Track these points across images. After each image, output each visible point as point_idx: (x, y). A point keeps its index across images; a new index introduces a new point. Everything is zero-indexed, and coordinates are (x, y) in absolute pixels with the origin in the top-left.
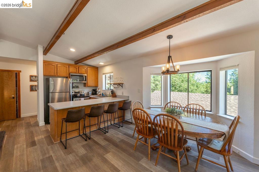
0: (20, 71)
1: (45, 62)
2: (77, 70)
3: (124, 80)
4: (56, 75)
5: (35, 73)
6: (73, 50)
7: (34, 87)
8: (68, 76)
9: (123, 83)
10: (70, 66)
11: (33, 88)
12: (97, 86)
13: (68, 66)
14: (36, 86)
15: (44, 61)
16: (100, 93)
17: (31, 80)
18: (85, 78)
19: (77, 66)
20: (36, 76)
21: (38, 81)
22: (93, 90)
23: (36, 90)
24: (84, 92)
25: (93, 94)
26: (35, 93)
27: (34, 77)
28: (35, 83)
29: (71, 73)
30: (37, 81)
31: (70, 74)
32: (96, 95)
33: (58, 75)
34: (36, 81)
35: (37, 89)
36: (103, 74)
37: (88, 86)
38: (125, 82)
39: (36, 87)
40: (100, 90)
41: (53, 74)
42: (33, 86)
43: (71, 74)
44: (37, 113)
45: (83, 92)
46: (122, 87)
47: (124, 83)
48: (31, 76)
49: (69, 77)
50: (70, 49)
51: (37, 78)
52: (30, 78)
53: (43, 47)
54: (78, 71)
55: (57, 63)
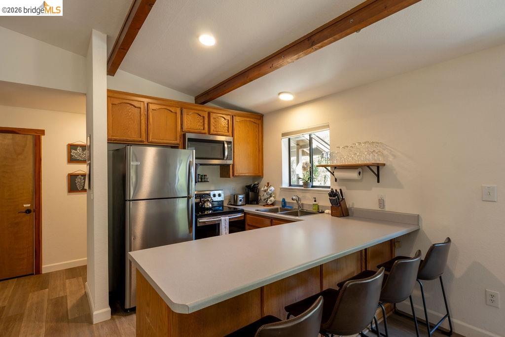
0: (43, 132)
1: (111, 95)
2: (204, 125)
3: (385, 152)
4: (144, 138)
5: (81, 138)
6: (207, 40)
7: (78, 180)
8: (178, 142)
9: (384, 165)
10: (185, 111)
11: (75, 184)
12: (259, 177)
13: (178, 111)
14: (84, 175)
15: (108, 91)
16: (272, 199)
17: (71, 160)
18: (230, 149)
19: (205, 109)
20: (83, 147)
21: (90, 159)
22: (248, 187)
23: (84, 190)
24: (222, 195)
25: (248, 201)
26: (82, 197)
27: (79, 150)
28: (82, 168)
29: (189, 132)
30: (88, 160)
31: (184, 136)
32: (257, 204)
33: (150, 140)
34: (84, 162)
35: (86, 187)
36: (284, 135)
37: (235, 174)
38: (395, 156)
39: (84, 179)
40: (272, 188)
41: (134, 136)
42: (76, 176)
43: (188, 136)
44: (88, 260)
45: (219, 195)
46: (378, 176)
47: (387, 164)
48: (72, 147)
49: (181, 146)
50: (198, 37)
51: (86, 152)
52: (69, 152)
53: (108, 37)
54: (206, 126)
55: (146, 100)
